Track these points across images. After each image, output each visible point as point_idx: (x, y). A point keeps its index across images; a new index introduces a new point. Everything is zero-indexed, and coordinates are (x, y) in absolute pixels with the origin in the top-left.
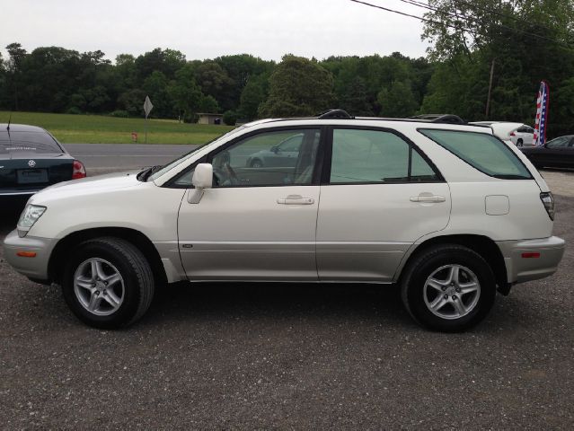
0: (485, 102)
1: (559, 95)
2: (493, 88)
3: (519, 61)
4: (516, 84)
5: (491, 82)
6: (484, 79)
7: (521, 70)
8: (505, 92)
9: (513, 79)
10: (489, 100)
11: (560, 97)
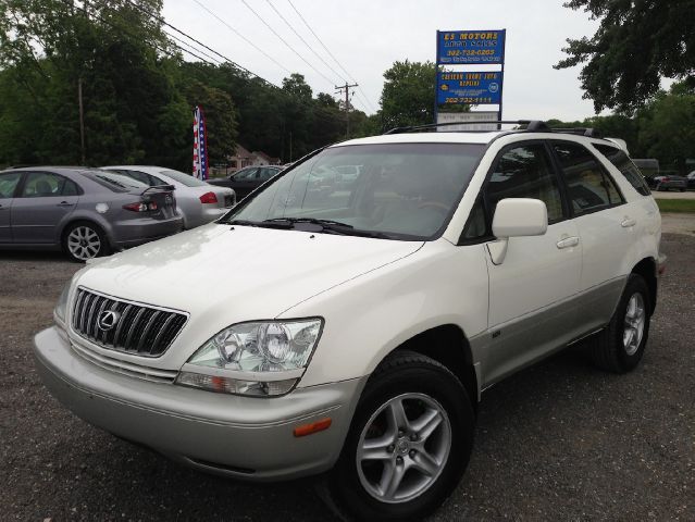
0: (79, 130)
1: (159, 124)
2: (85, 112)
3: (110, 81)
4: (112, 109)
5: (81, 104)
6: (71, 100)
7: (114, 93)
8: (103, 118)
9: (108, 102)
10: (82, 127)
11: (162, 125)
